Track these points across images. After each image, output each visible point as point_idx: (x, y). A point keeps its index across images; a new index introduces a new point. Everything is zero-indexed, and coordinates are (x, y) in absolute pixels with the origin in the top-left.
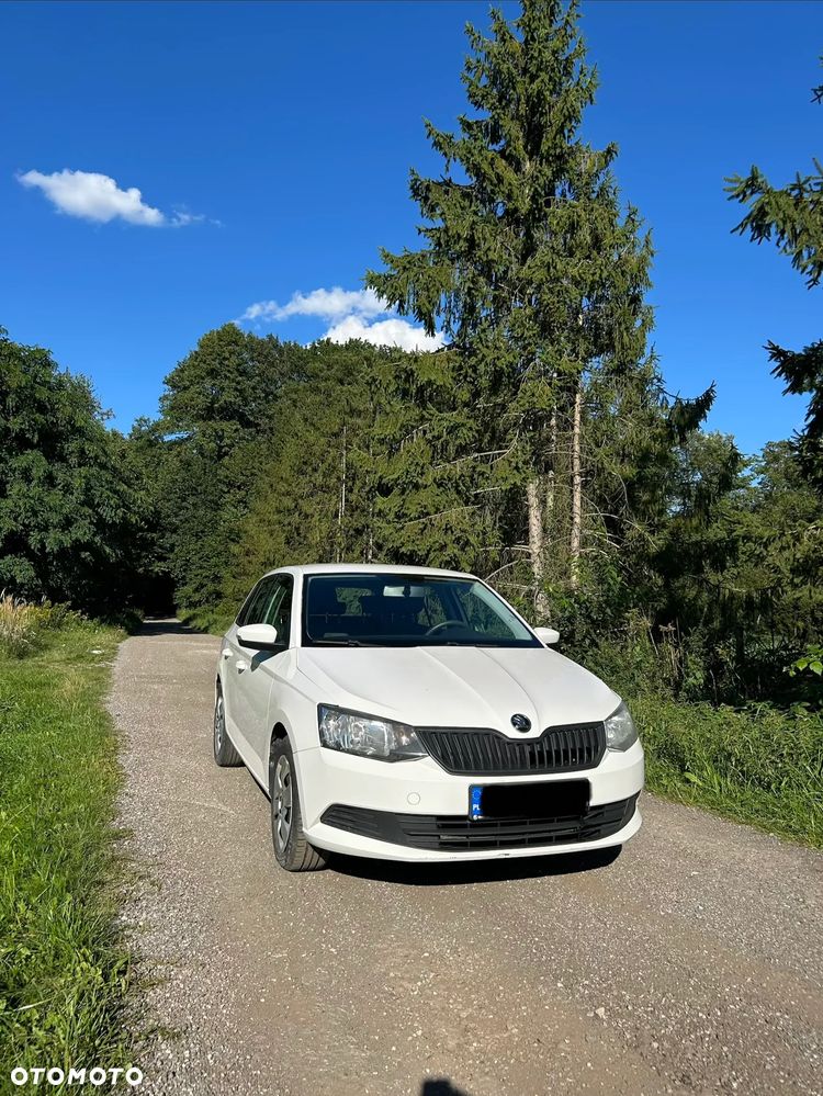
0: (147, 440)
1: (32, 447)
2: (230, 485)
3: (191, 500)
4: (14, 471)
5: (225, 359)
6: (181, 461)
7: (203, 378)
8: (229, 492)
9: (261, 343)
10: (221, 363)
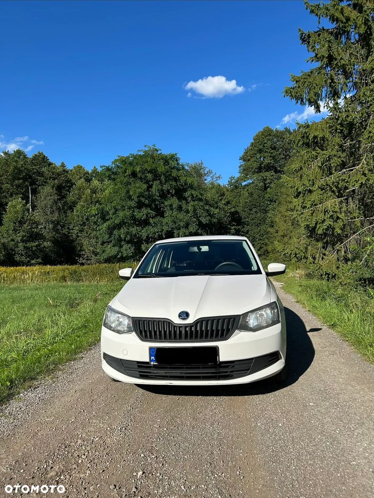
0: (236, 186)
1: (173, 196)
2: (271, 201)
3: (254, 210)
4: (166, 206)
5: (265, 143)
6: (249, 193)
7: (256, 154)
8: (270, 204)
9: (282, 133)
10: (264, 146)
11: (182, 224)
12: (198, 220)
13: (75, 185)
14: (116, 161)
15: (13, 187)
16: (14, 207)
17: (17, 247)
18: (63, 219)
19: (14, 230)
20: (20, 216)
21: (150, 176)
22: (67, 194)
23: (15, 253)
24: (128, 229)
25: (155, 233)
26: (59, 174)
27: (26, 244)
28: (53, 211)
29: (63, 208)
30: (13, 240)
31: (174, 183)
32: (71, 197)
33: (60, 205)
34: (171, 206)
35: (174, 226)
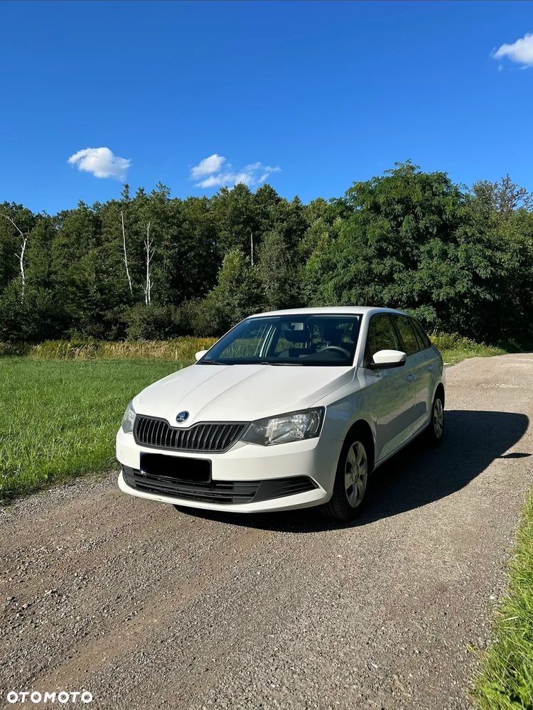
1: (433, 236)
4: (423, 253)
11: (444, 280)
12: (474, 273)
13: (310, 226)
14: (351, 190)
15: (232, 234)
16: (231, 261)
17: (234, 313)
18: (292, 276)
19: (230, 291)
20: (237, 273)
21: (398, 208)
22: (298, 241)
23: (231, 321)
24: (363, 289)
25: (402, 295)
26: (288, 214)
27: (245, 309)
28: (280, 265)
29: (293, 260)
30: (229, 304)
31: (436, 218)
32: (303, 246)
33: (289, 257)
34: (429, 252)
35: (431, 283)
